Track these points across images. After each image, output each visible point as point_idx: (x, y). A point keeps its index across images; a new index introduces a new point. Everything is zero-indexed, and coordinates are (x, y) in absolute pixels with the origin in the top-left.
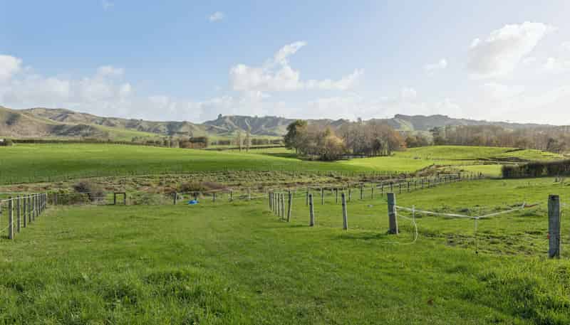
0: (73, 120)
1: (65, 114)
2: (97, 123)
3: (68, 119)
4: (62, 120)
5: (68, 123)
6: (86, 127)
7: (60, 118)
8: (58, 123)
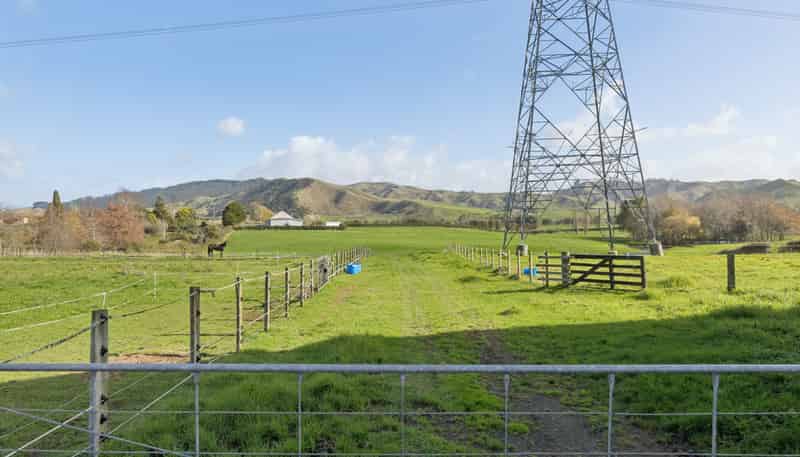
0: (398, 196)
1: (389, 188)
2: (422, 198)
3: (392, 194)
4: (385, 196)
5: (392, 199)
6: (409, 203)
7: (383, 194)
8: (381, 199)
